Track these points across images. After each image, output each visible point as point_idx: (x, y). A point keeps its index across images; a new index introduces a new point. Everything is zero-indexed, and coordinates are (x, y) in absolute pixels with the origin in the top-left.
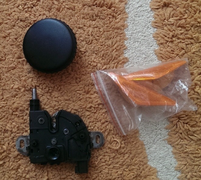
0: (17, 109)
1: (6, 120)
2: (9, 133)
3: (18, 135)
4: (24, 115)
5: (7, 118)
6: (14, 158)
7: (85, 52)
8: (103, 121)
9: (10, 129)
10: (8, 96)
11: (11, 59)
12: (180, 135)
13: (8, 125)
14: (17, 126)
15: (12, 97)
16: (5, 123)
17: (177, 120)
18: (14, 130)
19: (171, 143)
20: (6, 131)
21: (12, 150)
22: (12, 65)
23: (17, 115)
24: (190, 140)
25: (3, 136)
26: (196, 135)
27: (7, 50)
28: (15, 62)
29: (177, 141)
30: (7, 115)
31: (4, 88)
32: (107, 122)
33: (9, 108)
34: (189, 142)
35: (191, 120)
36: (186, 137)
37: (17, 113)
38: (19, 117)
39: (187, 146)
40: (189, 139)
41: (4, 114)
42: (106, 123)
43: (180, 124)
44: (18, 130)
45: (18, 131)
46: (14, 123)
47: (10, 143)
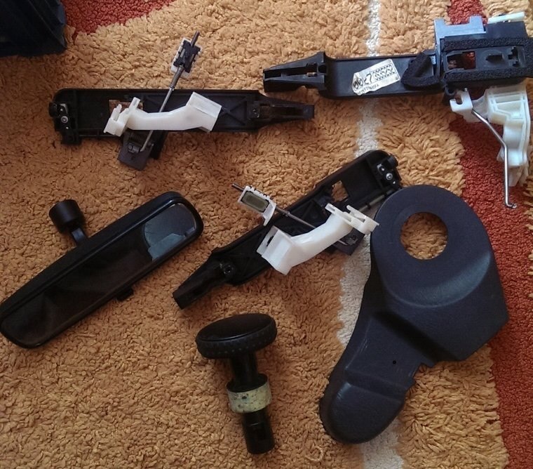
0: (177, 392)
1: (161, 408)
2: (164, 427)
3: (177, 431)
4: (187, 402)
5: (162, 406)
6: (170, 464)
7: (279, 313)
8: (301, 416)
9: (166, 423)
10: (165, 372)
11: (171, 318)
12: (415, 443)
13: (163, 416)
14: (177, 417)
15: (171, 374)
16: (159, 413)
17: (413, 421)
18: (171, 424)
19: (401, 453)
20: (160, 424)
21: (168, 452)
22: (172, 327)
23: (176, 401)
24: (430, 451)
25: (156, 432)
26: (438, 445)
27: (166, 305)
28: (176, 323)
29: (410, 451)
30: (163, 400)
31: (159, 360)
32: (307, 418)
33: (165, 391)
34: (428, 453)
35: (433, 421)
36: (424, 446)
37: (176, 398)
38: (179, 404)
39: (424, 460)
40: (428, 449)
41: (157, 400)
42: (305, 420)
43: (416, 426)
44: (177, 424)
45: (177, 426)
46: (171, 414)
47: (166, 442)
